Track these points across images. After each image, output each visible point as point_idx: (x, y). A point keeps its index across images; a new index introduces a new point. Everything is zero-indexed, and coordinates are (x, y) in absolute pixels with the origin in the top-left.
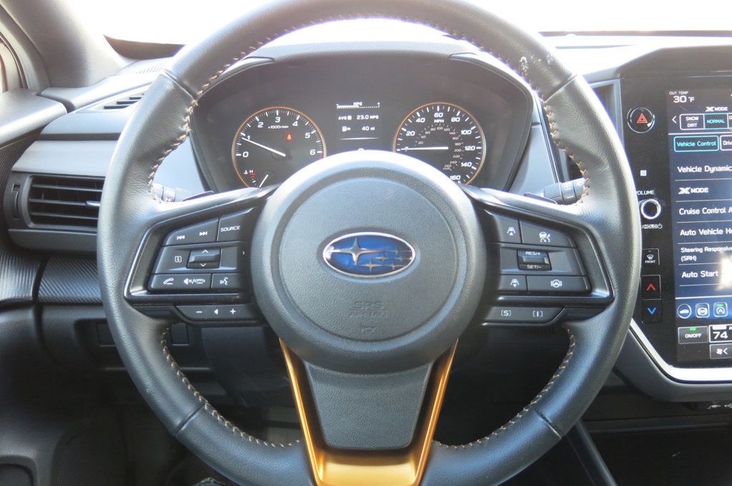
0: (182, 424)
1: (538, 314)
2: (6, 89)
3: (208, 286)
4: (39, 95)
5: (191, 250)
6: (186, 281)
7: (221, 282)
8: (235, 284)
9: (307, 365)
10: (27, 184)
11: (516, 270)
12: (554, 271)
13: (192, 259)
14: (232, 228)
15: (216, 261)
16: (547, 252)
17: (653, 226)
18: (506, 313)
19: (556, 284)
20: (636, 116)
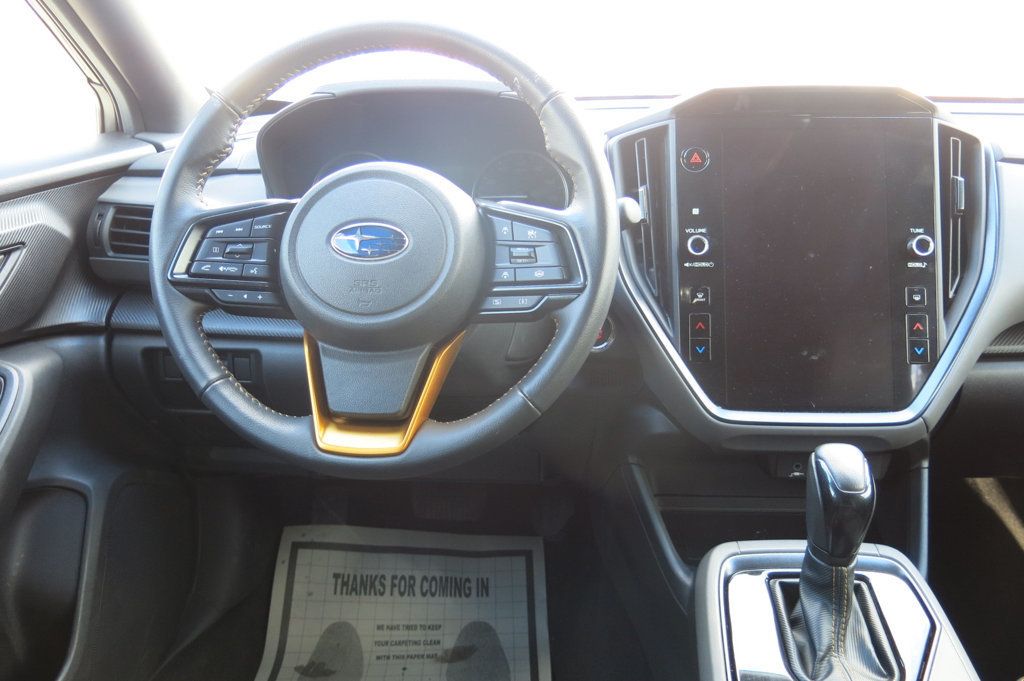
0: (207, 387)
1: (524, 302)
2: (103, 130)
3: (239, 274)
4: (133, 137)
5: (228, 243)
6: (221, 269)
7: (252, 271)
8: (263, 273)
9: (320, 344)
10: (110, 214)
11: (508, 264)
12: (539, 263)
13: (228, 250)
14: (264, 226)
15: (249, 253)
16: (534, 247)
17: (704, 264)
18: (497, 302)
19: (539, 274)
20: (690, 155)
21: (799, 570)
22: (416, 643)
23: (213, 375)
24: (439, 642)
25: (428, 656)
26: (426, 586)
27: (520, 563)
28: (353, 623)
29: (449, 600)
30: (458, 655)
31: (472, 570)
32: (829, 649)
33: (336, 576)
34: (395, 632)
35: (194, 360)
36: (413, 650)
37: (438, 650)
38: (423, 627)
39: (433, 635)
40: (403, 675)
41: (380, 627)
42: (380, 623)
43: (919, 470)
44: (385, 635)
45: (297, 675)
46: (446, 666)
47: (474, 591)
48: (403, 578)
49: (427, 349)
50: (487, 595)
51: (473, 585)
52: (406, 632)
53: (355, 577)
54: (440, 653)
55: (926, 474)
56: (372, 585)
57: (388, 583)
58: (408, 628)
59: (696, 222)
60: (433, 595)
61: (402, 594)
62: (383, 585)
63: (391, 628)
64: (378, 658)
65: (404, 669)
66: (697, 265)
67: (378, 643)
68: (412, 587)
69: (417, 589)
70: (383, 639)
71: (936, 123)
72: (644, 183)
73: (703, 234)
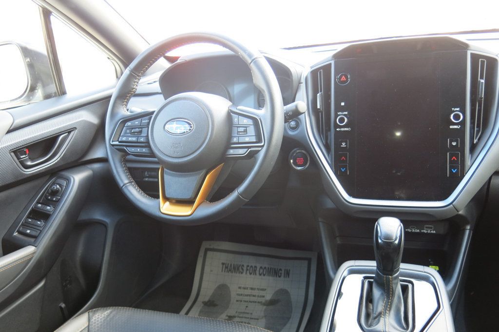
0: (123, 186)
1: (241, 151)
3: (136, 141)
5: (133, 128)
6: (130, 139)
7: (141, 140)
8: (145, 140)
9: (165, 169)
11: (236, 135)
12: (248, 134)
13: (133, 131)
14: (146, 121)
15: (141, 132)
16: (246, 127)
17: (346, 129)
18: (231, 151)
19: (247, 139)
20: (341, 77)
21: (374, 275)
22: (254, 296)
23: (126, 181)
24: (264, 297)
25: (258, 302)
26: (261, 271)
27: (306, 263)
28: (229, 285)
29: (271, 278)
30: (272, 303)
31: (283, 265)
32: (380, 314)
33: (223, 264)
34: (246, 290)
35: (119, 176)
36: (252, 299)
37: (263, 300)
38: (258, 289)
39: (262, 293)
40: (245, 309)
41: (240, 288)
42: (240, 286)
43: (464, 230)
44: (241, 291)
45: (202, 305)
46: (265, 307)
47: (283, 275)
48: (252, 266)
49: (204, 172)
50: (289, 277)
51: (283, 272)
52: (250, 291)
53: (231, 265)
54: (264, 301)
55: (467, 232)
56: (238, 269)
57: (245, 268)
58: (252, 289)
59: (342, 109)
60: (264, 275)
61: (250, 274)
62: (243, 269)
63: (244, 288)
64: (237, 301)
65: (247, 307)
66: (342, 129)
67: (238, 295)
68: (255, 271)
69: (257, 272)
70: (240, 293)
71: (469, 53)
72: (321, 91)
73: (345, 115)
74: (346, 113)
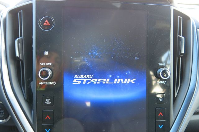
20: (44, 21)
66: (46, 83)
71: (172, 8)
72: (21, 36)
73: (48, 67)
74: (50, 64)
